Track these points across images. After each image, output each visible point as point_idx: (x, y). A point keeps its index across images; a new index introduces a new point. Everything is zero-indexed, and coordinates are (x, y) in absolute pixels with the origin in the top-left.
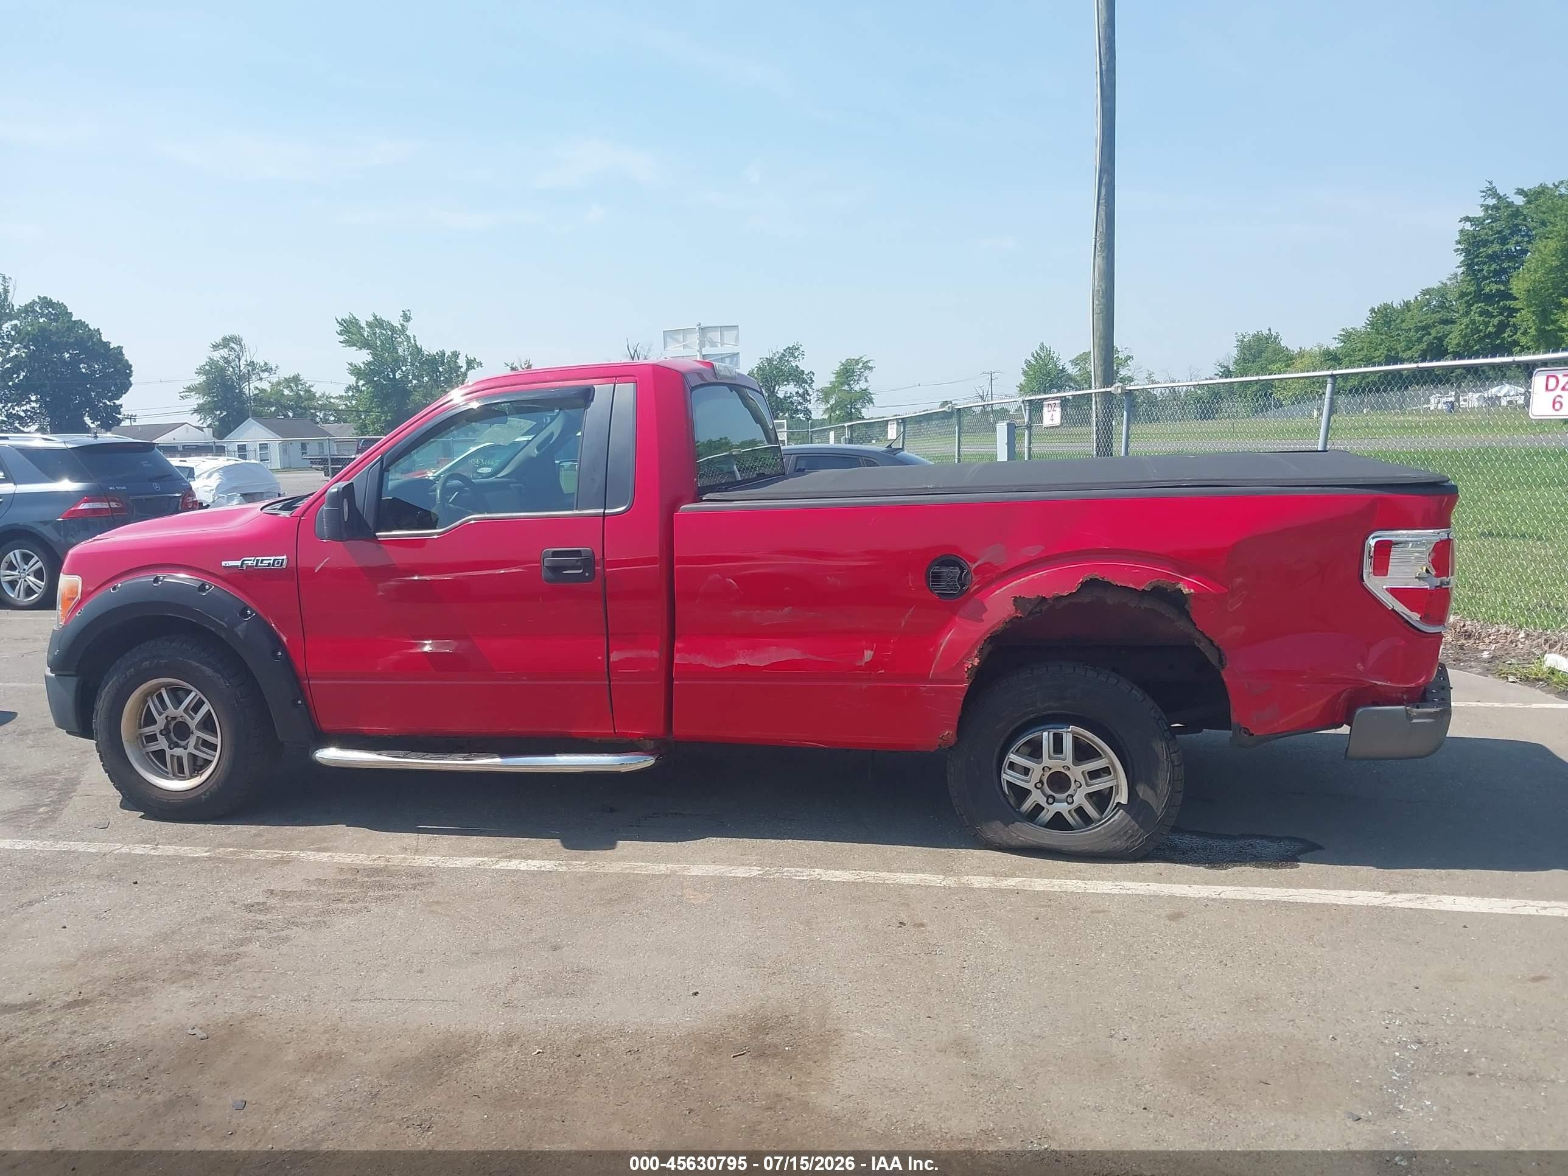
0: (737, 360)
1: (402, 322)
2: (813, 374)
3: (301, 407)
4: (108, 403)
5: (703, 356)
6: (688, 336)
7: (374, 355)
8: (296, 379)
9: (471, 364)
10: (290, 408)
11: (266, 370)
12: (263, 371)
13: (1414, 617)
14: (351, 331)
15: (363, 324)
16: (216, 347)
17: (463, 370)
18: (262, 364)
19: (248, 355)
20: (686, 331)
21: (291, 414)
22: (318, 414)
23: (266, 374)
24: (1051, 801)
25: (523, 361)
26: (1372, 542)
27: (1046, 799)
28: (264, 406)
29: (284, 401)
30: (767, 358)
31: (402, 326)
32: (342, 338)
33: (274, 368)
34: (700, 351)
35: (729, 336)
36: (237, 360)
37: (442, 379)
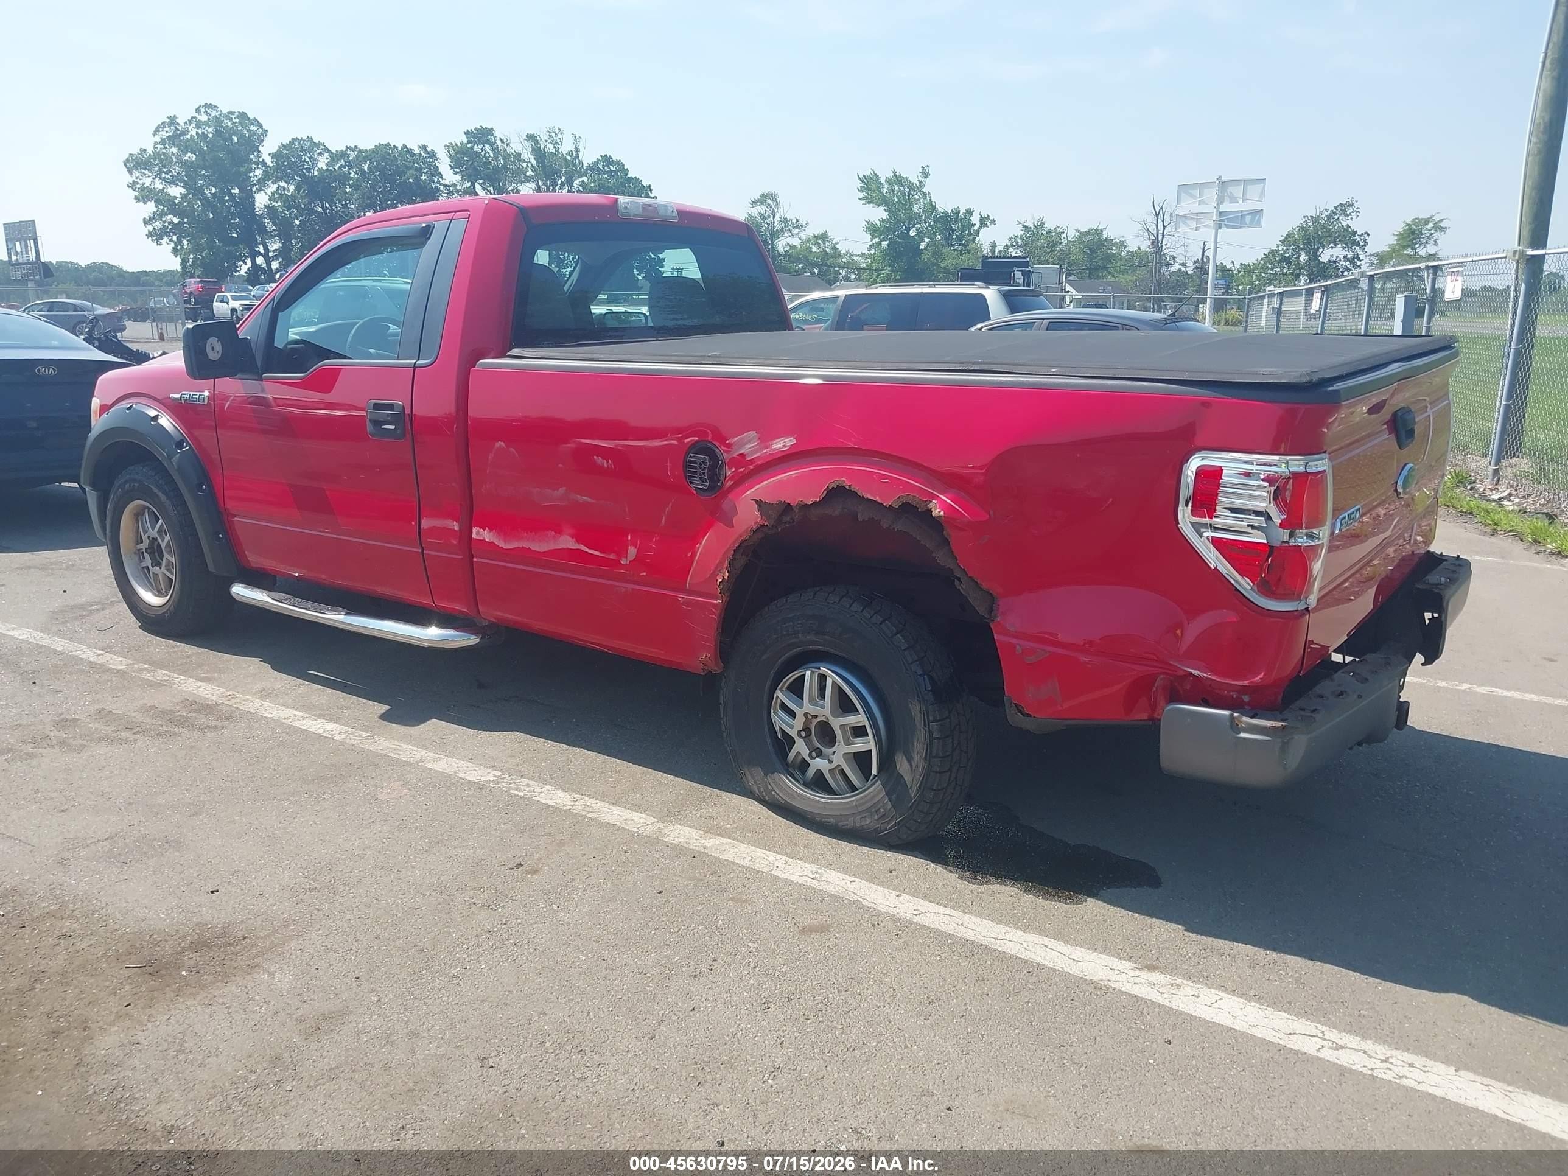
0: (1260, 217)
1: (920, 178)
2: (1368, 235)
3: (826, 265)
4: (653, 256)
5: (1220, 213)
6: (1205, 191)
7: (890, 211)
8: (824, 237)
9: (984, 221)
10: (815, 265)
11: (797, 227)
12: (794, 228)
13: (1245, 585)
14: (871, 188)
15: (883, 181)
16: (754, 203)
17: (976, 228)
18: (794, 221)
19: (782, 213)
20: (1203, 185)
21: (816, 272)
22: (841, 271)
23: (795, 231)
24: (814, 754)
25: (1037, 218)
26: (1194, 464)
27: (808, 751)
28: (793, 262)
29: (811, 258)
30: (1312, 217)
31: (920, 182)
32: (861, 195)
33: (804, 224)
34: (1217, 208)
35: (1253, 190)
36: (772, 216)
37: (954, 237)
